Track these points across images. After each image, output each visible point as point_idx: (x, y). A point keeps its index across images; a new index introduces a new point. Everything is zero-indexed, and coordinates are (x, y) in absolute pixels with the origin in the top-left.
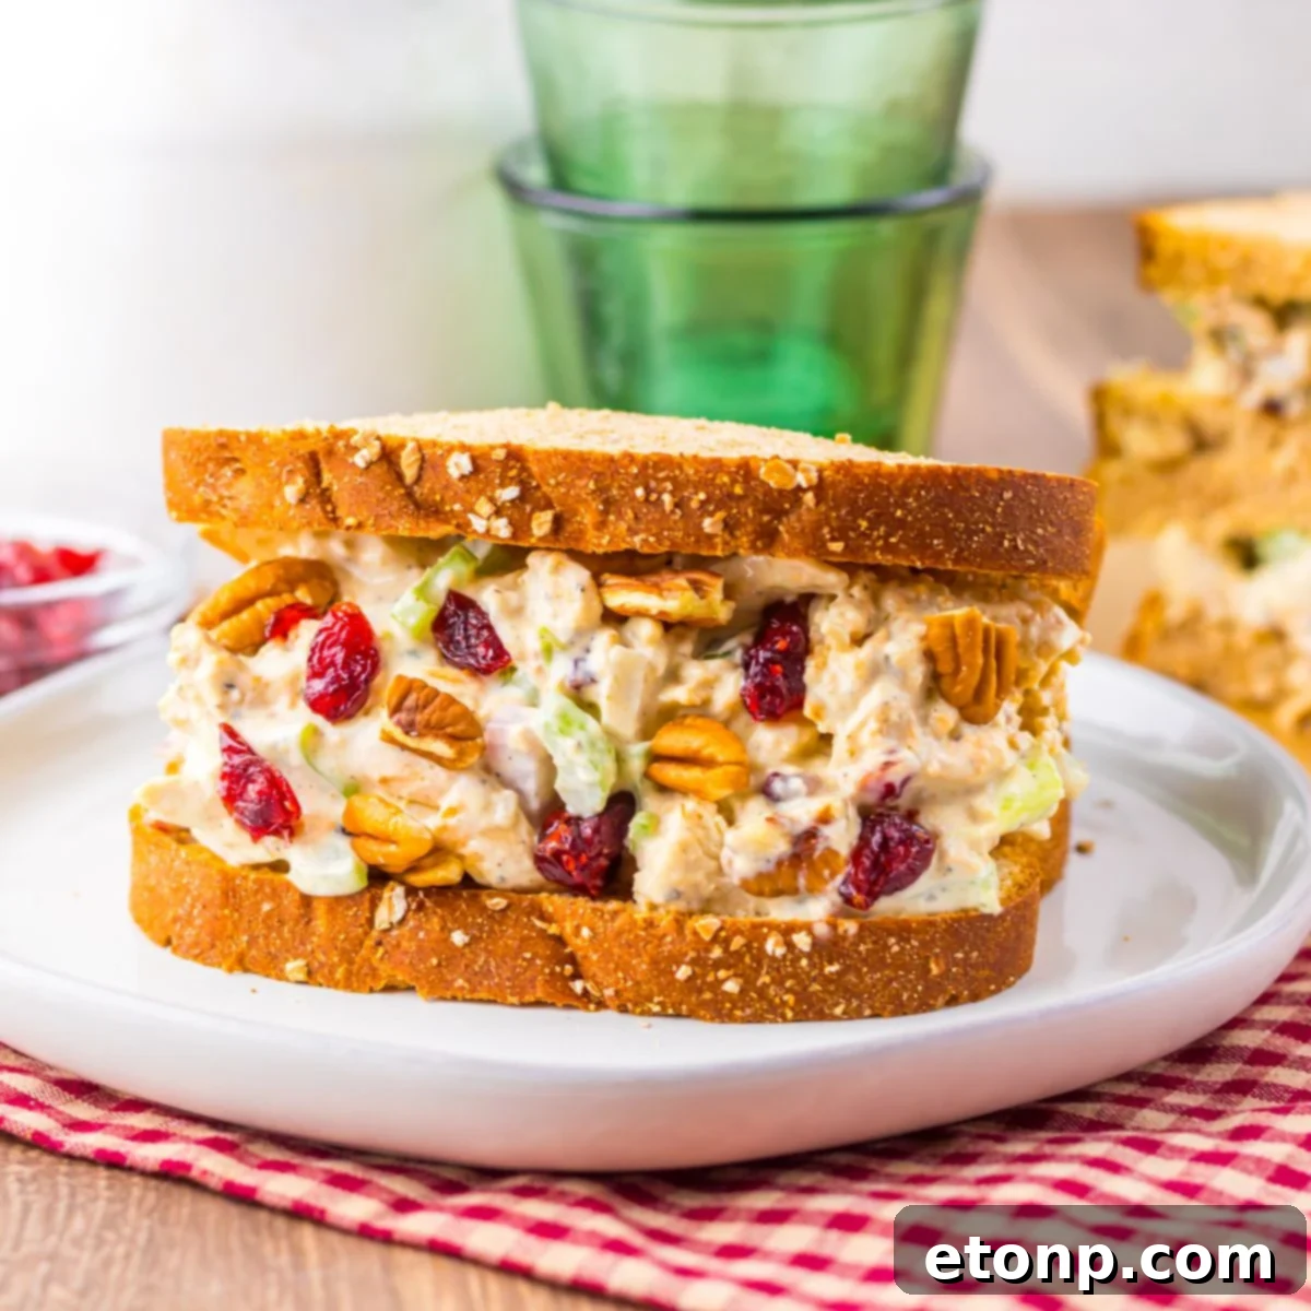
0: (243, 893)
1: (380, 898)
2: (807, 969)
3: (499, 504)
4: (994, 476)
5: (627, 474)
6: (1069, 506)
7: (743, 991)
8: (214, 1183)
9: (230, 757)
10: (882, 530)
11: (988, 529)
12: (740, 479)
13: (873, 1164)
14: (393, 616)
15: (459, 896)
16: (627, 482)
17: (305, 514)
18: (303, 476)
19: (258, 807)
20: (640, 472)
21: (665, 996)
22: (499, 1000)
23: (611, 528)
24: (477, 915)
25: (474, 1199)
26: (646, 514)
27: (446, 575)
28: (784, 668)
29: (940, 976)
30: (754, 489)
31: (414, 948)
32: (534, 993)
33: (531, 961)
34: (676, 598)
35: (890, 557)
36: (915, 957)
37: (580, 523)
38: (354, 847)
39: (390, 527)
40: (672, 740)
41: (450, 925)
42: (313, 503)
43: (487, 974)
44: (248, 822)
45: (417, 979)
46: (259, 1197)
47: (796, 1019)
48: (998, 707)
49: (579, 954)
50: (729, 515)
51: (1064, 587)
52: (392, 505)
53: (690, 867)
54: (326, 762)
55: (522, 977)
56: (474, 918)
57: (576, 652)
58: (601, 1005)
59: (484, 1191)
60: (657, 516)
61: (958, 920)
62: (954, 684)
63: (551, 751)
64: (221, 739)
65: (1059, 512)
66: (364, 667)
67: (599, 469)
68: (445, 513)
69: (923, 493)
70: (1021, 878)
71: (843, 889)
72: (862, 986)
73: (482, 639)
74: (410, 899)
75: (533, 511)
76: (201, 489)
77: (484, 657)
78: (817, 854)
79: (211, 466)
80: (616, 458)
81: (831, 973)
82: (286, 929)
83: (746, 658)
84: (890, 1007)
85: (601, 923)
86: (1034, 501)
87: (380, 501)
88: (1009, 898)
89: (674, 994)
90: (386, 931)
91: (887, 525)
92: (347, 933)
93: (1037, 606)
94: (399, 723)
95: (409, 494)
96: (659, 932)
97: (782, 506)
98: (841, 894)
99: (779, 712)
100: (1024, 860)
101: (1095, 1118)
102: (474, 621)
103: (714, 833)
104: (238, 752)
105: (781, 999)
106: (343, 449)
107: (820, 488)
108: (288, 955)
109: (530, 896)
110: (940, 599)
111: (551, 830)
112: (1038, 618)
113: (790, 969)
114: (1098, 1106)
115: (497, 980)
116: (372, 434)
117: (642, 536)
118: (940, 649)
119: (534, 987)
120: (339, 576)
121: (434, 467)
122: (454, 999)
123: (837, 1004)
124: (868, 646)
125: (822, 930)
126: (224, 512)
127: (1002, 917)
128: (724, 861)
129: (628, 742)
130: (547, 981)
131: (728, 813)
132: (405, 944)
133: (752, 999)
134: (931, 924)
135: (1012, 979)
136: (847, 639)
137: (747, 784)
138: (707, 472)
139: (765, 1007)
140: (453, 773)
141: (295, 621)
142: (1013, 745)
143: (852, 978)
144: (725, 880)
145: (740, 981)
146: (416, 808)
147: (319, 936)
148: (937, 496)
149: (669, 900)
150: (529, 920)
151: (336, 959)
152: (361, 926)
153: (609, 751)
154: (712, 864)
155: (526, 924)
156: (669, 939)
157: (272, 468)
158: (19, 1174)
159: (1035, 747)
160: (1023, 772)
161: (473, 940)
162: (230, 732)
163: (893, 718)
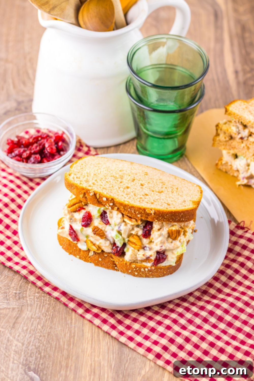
0: (72, 245)
1: (90, 252)
2: (147, 273)
3: (110, 205)
4: (180, 212)
5: (127, 207)
6: (192, 213)
7: (138, 274)
9: (70, 230)
10: (163, 219)
11: (179, 218)
12: (143, 211)
15: (101, 254)
18: (83, 194)
20: (129, 207)
21: (127, 272)
23: (125, 212)
27: (103, 208)
28: (148, 232)
29: (166, 273)
30: (145, 212)
33: (110, 264)
34: (133, 223)
36: (162, 271)
37: (121, 210)
38: (87, 245)
39: (94, 205)
41: (99, 257)
42: (84, 198)
43: (104, 264)
44: (72, 238)
48: (178, 238)
49: (116, 264)
50: (141, 215)
53: (132, 257)
54: (84, 233)
55: (108, 266)
56: (103, 257)
57: (119, 226)
58: (119, 271)
61: (169, 267)
62: (172, 237)
63: (114, 239)
65: (190, 214)
66: (90, 222)
67: (124, 205)
68: (102, 204)
69: (169, 215)
71: (153, 263)
72: (154, 275)
73: (106, 219)
74: (94, 252)
75: (115, 207)
77: (106, 222)
78: (149, 259)
79: (71, 186)
80: (126, 205)
81: (150, 273)
82: (77, 252)
86: (186, 214)
87: (93, 201)
90: (90, 256)
92: (85, 255)
94: (93, 233)
95: (98, 200)
97: (149, 215)
102: (106, 216)
103: (136, 253)
104: (72, 229)
105: (143, 275)
106: (89, 192)
107: (155, 213)
108: (77, 255)
109: (110, 254)
111: (114, 247)
113: (144, 272)
115: (105, 266)
116: (93, 191)
118: (170, 233)
119: (110, 267)
121: (101, 198)
123: (151, 276)
124: (160, 231)
125: (149, 268)
127: (175, 266)
128: (137, 257)
129: (125, 239)
130: (112, 267)
131: (138, 250)
132: (93, 258)
134: (165, 268)
136: (157, 229)
137: (142, 247)
138: (139, 209)
139: (141, 276)
141: (81, 209)
142: (180, 241)
144: (137, 259)
147: (82, 254)
149: (129, 261)
151: (84, 257)
152: (87, 254)
153: (123, 239)
154: (135, 256)
155: (110, 259)
156: (128, 266)
157: (79, 192)
158: (37, 296)
159: (184, 242)
160: (181, 247)
161: (102, 260)
162: (71, 227)
163: (162, 241)
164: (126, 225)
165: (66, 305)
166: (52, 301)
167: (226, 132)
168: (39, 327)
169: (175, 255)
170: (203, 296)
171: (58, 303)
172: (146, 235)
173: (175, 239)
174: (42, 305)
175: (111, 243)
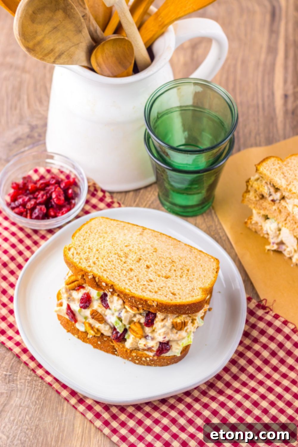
2: (149, 362)
3: (110, 291)
4: (186, 305)
5: (128, 296)
7: (139, 362)
10: (167, 311)
11: (184, 311)
12: (145, 302)
15: (100, 337)
18: (81, 275)
20: (130, 297)
23: (125, 300)
28: (151, 321)
30: (147, 304)
33: (109, 349)
38: (85, 326)
41: (98, 340)
42: (83, 279)
43: (103, 348)
52: (94, 285)
53: (133, 345)
54: (82, 314)
56: (102, 340)
57: (120, 312)
58: (119, 356)
61: (173, 357)
68: (102, 288)
69: (173, 307)
72: (157, 364)
73: (106, 302)
75: (115, 293)
77: (107, 306)
78: (152, 349)
81: (152, 362)
82: (75, 331)
87: (92, 284)
90: (89, 338)
92: (84, 336)
94: (92, 317)
95: (97, 283)
97: (151, 306)
102: (106, 298)
103: (138, 341)
105: (145, 364)
106: (87, 275)
107: (157, 305)
108: (76, 334)
113: (146, 361)
116: (92, 273)
117: (130, 303)
118: (175, 324)
119: (109, 352)
121: (100, 282)
123: (153, 365)
124: (164, 322)
125: (151, 358)
128: (139, 344)
129: (126, 325)
130: (111, 351)
131: (140, 339)
132: (92, 341)
134: (170, 356)
136: (161, 320)
138: (140, 300)
141: (81, 288)
142: (186, 332)
143: (155, 363)
144: (139, 348)
147: (80, 334)
149: (130, 348)
150: (110, 342)
151: (82, 338)
152: (86, 336)
153: (123, 328)
154: (137, 345)
156: (129, 354)
157: (77, 272)
158: (28, 380)
159: (190, 331)
160: (187, 338)
161: (101, 343)
162: (68, 306)
163: (166, 332)
164: (127, 311)
165: (59, 393)
166: (44, 386)
167: (257, 190)
168: (27, 418)
169: (180, 346)
170: (209, 390)
171: (50, 389)
172: (149, 324)
173: (181, 329)
174: (32, 391)
175: (111, 327)
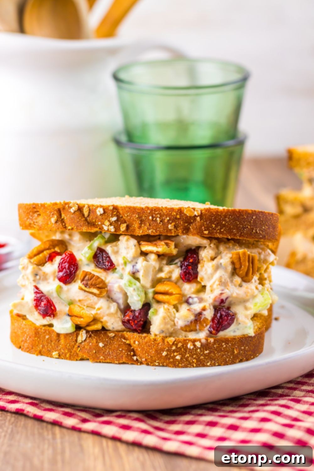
0: (41, 333)
1: (79, 334)
2: (200, 352)
3: (111, 222)
4: (250, 212)
5: (147, 212)
6: (271, 221)
7: (181, 359)
8: (31, 415)
9: (36, 295)
11: (249, 227)
12: (179, 213)
13: (219, 407)
14: (82, 254)
15: (101, 333)
16: (147, 215)
17: (57, 226)
18: (56, 215)
19: (44, 308)
20: (150, 212)
21: (159, 360)
22: (113, 362)
23: (143, 228)
24: (106, 338)
25: (105, 419)
26: (152, 224)
27: (97, 243)
28: (192, 267)
29: (237, 354)
30: (183, 216)
31: (88, 348)
32: (123, 360)
33: (121, 351)
34: (161, 248)
35: (221, 235)
36: (230, 348)
37: (134, 227)
38: (71, 320)
39: (81, 229)
40: (160, 288)
41: (98, 341)
42: (59, 223)
43: (109, 355)
44: (41, 313)
45: (89, 356)
46: (44, 418)
47: (197, 366)
48: (252, 278)
49: (135, 349)
50: (176, 224)
51: (270, 244)
52: (81, 223)
53: (166, 324)
54: (64, 296)
55: (119, 356)
56: (105, 339)
57: (133, 263)
58: (141, 363)
59: (108, 416)
60: (156, 225)
61: (242, 338)
62: (240, 271)
63: (126, 291)
64: (34, 290)
65: (269, 222)
66: (74, 269)
67: (139, 211)
68: (96, 225)
69: (230, 217)
70: (259, 326)
71: (209, 329)
72: (215, 357)
73: (107, 261)
74: (87, 334)
75: (120, 224)
76: (28, 220)
77: (108, 265)
78: (202, 319)
79: (31, 213)
80: (144, 208)
81: (206, 353)
82: (53, 343)
83: (181, 264)
84: (223, 363)
85: (141, 340)
86: (262, 219)
87: (78, 222)
88: (256, 331)
89: (162, 360)
90: (81, 343)
91: (220, 226)
92: (70, 344)
93: (263, 249)
94: (83, 284)
95: (86, 220)
96: (158, 342)
97: (191, 221)
98: (209, 331)
99: (191, 279)
100: (261, 321)
101: (282, 394)
102: (105, 256)
103: (173, 313)
104: (39, 293)
105: (192, 361)
106: (67, 208)
107: (201, 216)
108: (53, 350)
109: (121, 333)
110: (236, 247)
111: (127, 314)
112: (263, 253)
113: (195, 352)
114: (283, 390)
115: (112, 357)
116: (75, 203)
117: (152, 230)
118: (236, 261)
119: (122, 358)
120: (67, 244)
121: (93, 212)
122: (100, 362)
123: (208, 362)
124: (216, 260)
125: (203, 341)
126: (35, 226)
127: (254, 337)
128: (176, 322)
129: (148, 289)
130: (126, 357)
131: (176, 308)
132: (86, 347)
133: (184, 361)
134: (234, 339)
135: (258, 355)
136: (209, 258)
137: (182, 300)
138: (169, 212)
139: (188, 363)
140: (99, 298)
141: (55, 256)
142: (257, 288)
143: (212, 355)
144: (176, 327)
145: (181, 356)
146: (88, 309)
147: (62, 345)
148: (234, 218)
149: (160, 333)
150: (121, 339)
151: (67, 351)
152: (74, 342)
153: (143, 291)
154: (172, 323)
155: (120, 341)
156: (160, 344)
157: (48, 213)
161: (105, 345)
162: (37, 288)
163: (223, 280)
175: (119, 307)
